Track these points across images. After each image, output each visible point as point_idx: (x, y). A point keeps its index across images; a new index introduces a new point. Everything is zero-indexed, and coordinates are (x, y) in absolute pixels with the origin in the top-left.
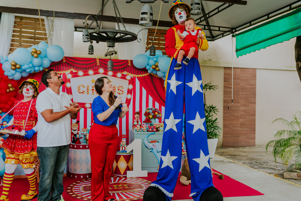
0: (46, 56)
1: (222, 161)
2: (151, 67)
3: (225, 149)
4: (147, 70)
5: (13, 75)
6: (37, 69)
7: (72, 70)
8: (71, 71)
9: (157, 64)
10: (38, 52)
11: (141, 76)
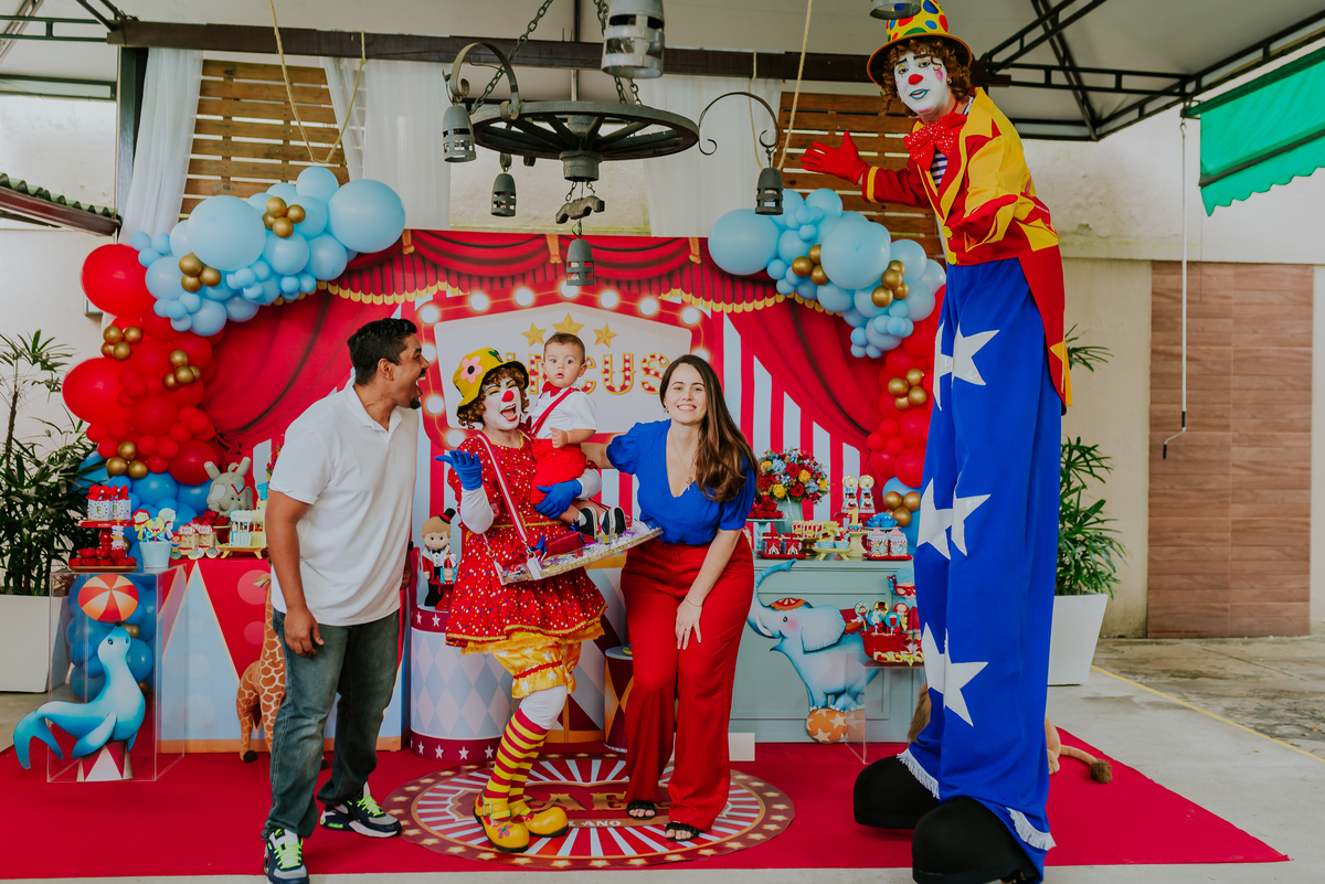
0: (327, 231)
1: (1125, 701)
2: (788, 266)
3: (1157, 644)
4: (774, 282)
5: (191, 314)
6: (289, 284)
7: (443, 286)
8: (439, 291)
9: (814, 253)
10: (293, 213)
11: (748, 307)
